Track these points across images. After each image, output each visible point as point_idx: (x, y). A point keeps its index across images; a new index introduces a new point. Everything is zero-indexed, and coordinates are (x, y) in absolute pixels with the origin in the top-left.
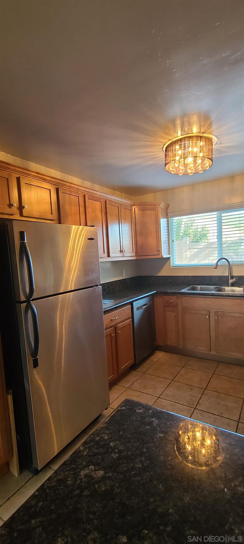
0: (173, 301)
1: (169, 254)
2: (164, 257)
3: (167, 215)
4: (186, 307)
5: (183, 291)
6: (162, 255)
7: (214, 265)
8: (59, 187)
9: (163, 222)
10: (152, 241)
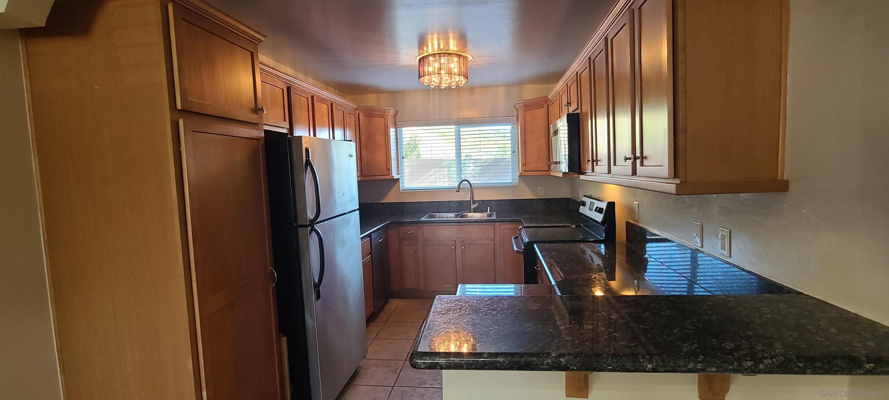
0: (412, 232)
1: (398, 174)
2: (395, 178)
3: (396, 124)
4: (428, 238)
5: (423, 219)
6: (393, 175)
7: (456, 188)
8: (291, 86)
9: (392, 131)
10: (380, 157)
